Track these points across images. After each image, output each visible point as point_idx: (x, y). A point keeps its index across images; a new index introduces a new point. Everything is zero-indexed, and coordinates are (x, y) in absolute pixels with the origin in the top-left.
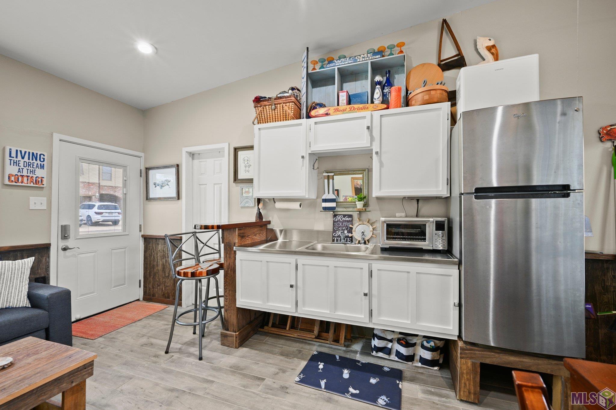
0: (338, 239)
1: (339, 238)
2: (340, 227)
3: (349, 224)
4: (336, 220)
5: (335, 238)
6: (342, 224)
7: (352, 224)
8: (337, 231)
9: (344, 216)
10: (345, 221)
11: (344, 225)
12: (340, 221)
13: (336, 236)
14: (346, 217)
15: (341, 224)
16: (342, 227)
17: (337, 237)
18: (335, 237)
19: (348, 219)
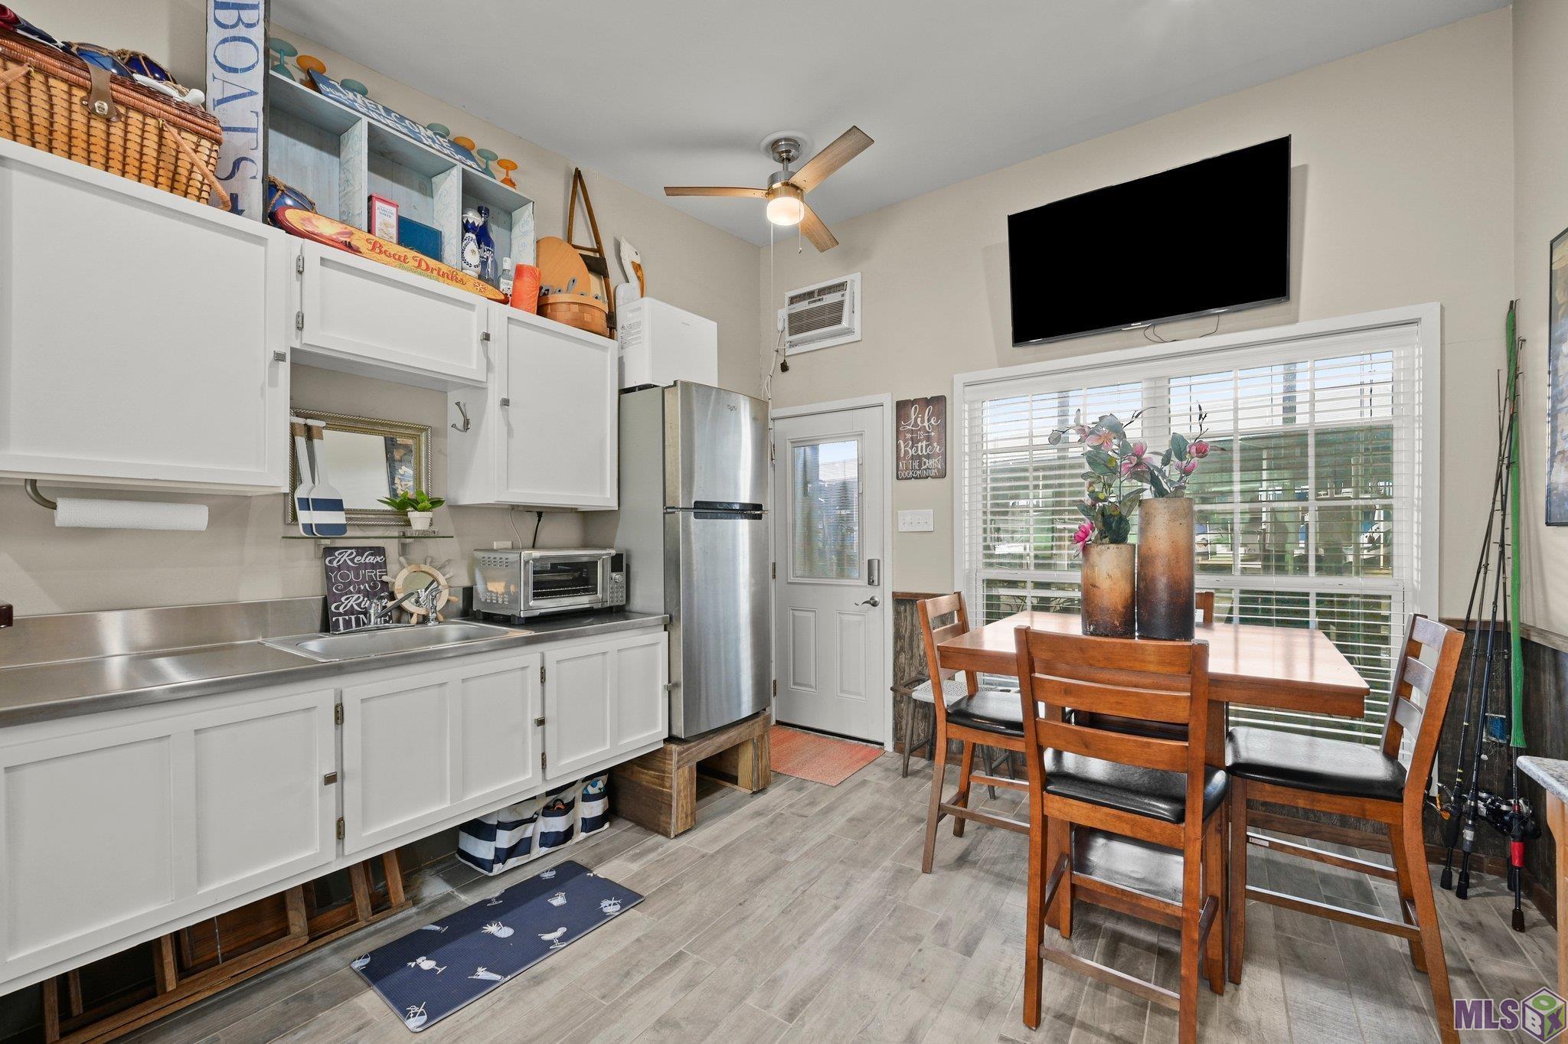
0: (350, 619)
1: (353, 617)
2: (350, 583)
3: (378, 574)
4: (335, 564)
5: (341, 619)
6: (357, 576)
7: (386, 572)
8: (342, 595)
9: (361, 551)
10: (366, 566)
11: (364, 575)
12: (349, 568)
13: (341, 610)
14: (366, 554)
15: (352, 575)
16: (359, 584)
17: (346, 613)
18: (340, 614)
19: (371, 560)
